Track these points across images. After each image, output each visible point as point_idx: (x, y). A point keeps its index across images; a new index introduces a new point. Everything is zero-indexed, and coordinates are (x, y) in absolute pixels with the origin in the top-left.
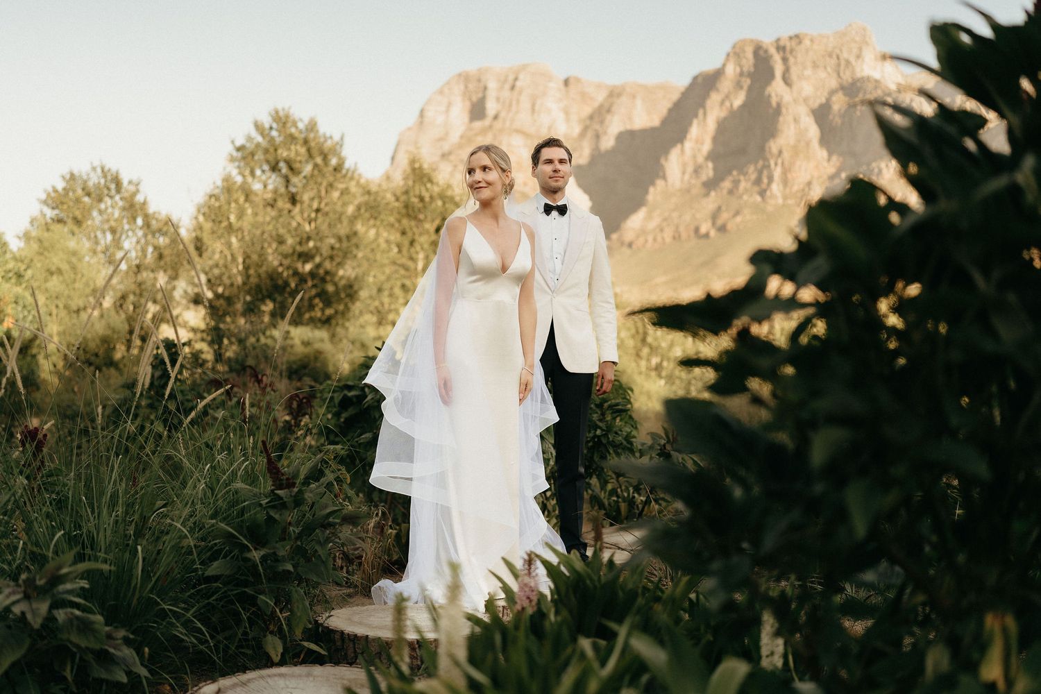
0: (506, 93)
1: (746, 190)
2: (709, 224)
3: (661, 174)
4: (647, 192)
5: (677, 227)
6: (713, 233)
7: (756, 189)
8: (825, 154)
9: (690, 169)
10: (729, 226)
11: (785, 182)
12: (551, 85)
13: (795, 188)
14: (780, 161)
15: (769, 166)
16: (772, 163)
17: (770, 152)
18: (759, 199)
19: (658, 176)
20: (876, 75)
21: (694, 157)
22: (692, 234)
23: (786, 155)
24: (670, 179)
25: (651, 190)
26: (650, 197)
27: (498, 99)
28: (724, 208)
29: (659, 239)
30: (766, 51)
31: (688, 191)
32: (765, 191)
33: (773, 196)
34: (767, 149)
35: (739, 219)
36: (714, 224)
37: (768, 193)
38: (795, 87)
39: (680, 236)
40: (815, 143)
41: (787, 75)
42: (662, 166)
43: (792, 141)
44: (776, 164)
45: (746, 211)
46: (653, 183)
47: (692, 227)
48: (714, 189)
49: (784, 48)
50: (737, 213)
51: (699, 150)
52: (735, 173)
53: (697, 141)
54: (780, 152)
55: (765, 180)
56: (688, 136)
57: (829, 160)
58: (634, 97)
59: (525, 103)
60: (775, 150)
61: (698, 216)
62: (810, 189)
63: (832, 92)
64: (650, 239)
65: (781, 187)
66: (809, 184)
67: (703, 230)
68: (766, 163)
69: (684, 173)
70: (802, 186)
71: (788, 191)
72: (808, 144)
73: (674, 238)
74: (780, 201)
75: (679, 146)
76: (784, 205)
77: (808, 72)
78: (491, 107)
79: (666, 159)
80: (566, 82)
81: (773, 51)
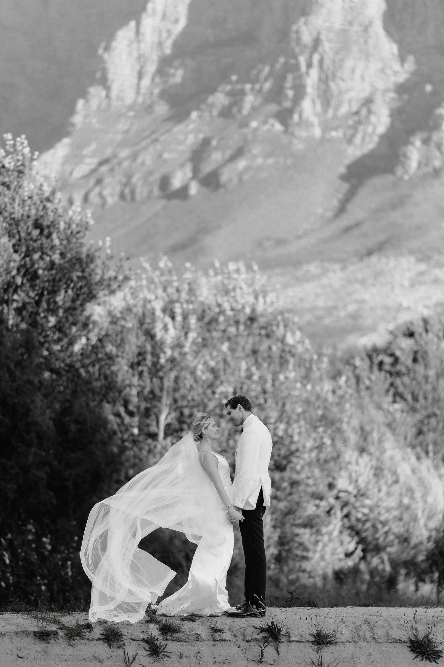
1: (254, 109)
2: (188, 171)
3: (98, 75)
4: (71, 110)
5: (129, 177)
6: (194, 189)
7: (273, 108)
8: (394, 49)
9: (151, 68)
10: (224, 178)
13: (344, 110)
14: (316, 58)
15: (296, 68)
16: (302, 60)
17: (299, 40)
18: (278, 127)
19: (93, 81)
21: (160, 44)
22: (156, 192)
23: (327, 47)
25: (80, 103)
26: (77, 119)
28: (214, 143)
29: (94, 197)
31: (149, 108)
32: (290, 112)
33: (305, 124)
34: (294, 36)
35: (242, 164)
36: (196, 171)
37: (296, 117)
39: (133, 192)
40: (378, 28)
42: (101, 60)
43: (338, 24)
44: (309, 65)
45: (255, 151)
46: (84, 94)
47: (157, 176)
48: (198, 109)
50: (238, 154)
51: (169, 32)
52: (234, 78)
53: (164, 17)
54: (317, 42)
55: (290, 93)
56: (149, 6)
57: (402, 59)
60: (307, 38)
61: (166, 156)
62: (369, 112)
64: (78, 199)
65: (319, 108)
66: (368, 101)
67: (177, 183)
68: (293, 61)
69: (140, 76)
70: (355, 108)
71: (330, 114)
72: (366, 28)
73: (122, 196)
75: (133, 24)
76: (323, 140)
79: (107, 49)
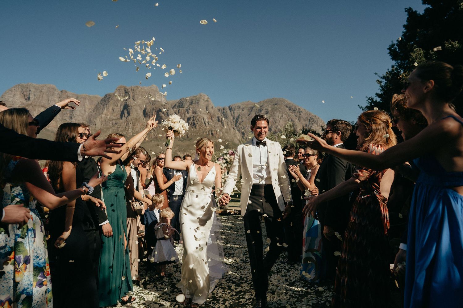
0: (38, 94)
11: (133, 128)
12: (56, 92)
20: (160, 100)
24: (97, 126)
27: (35, 95)
30: (128, 90)
38: (136, 101)
41: (134, 97)
49: (133, 90)
58: (85, 99)
59: (45, 97)
63: (148, 103)
74: (132, 134)
77: (140, 97)
78: (32, 97)
80: (62, 92)
81: (130, 90)
